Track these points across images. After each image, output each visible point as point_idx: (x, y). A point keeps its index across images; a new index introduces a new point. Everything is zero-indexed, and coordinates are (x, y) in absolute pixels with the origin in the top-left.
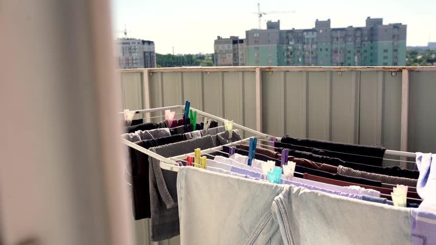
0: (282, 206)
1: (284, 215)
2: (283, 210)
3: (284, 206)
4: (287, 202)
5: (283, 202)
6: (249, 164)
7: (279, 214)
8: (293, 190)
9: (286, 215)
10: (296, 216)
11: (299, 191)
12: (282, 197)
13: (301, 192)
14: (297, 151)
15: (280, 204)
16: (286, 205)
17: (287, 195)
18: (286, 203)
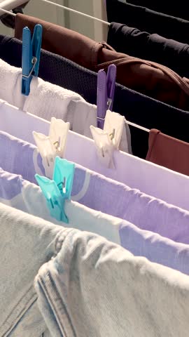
0: (53, 296)
1: (59, 314)
2: (56, 304)
3: (58, 294)
4: (67, 283)
5: (57, 283)
6: (25, 90)
7: (47, 311)
8: (84, 251)
9: (66, 311)
10: (90, 310)
11: (98, 252)
12: (54, 271)
13: (102, 259)
14: (156, 37)
15: (50, 289)
16: (64, 290)
17: (67, 266)
18: (62, 284)
